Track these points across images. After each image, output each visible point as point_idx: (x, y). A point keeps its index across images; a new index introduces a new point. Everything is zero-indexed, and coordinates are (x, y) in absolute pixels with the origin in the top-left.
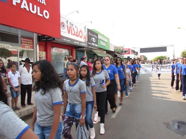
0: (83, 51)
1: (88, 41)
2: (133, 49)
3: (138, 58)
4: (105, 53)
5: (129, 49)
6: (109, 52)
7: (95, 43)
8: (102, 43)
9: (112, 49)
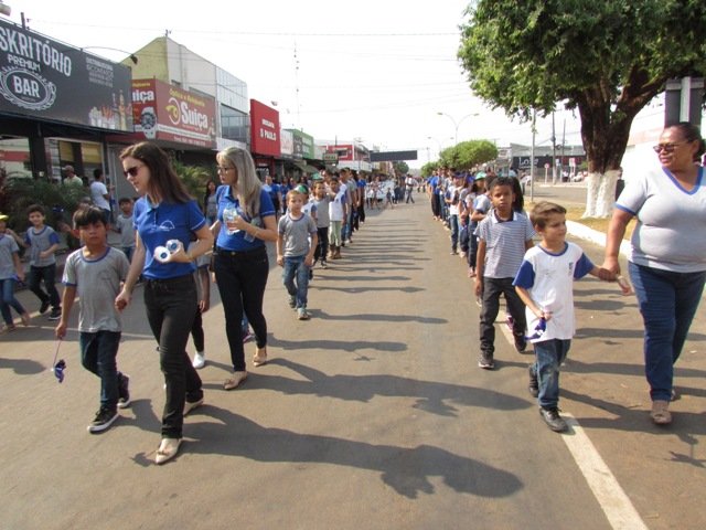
0: (280, 165)
1: (295, 151)
2: (357, 145)
3: (373, 170)
4: (305, 163)
5: (350, 147)
6: (311, 162)
7: (301, 152)
8: (305, 150)
9: (318, 155)
